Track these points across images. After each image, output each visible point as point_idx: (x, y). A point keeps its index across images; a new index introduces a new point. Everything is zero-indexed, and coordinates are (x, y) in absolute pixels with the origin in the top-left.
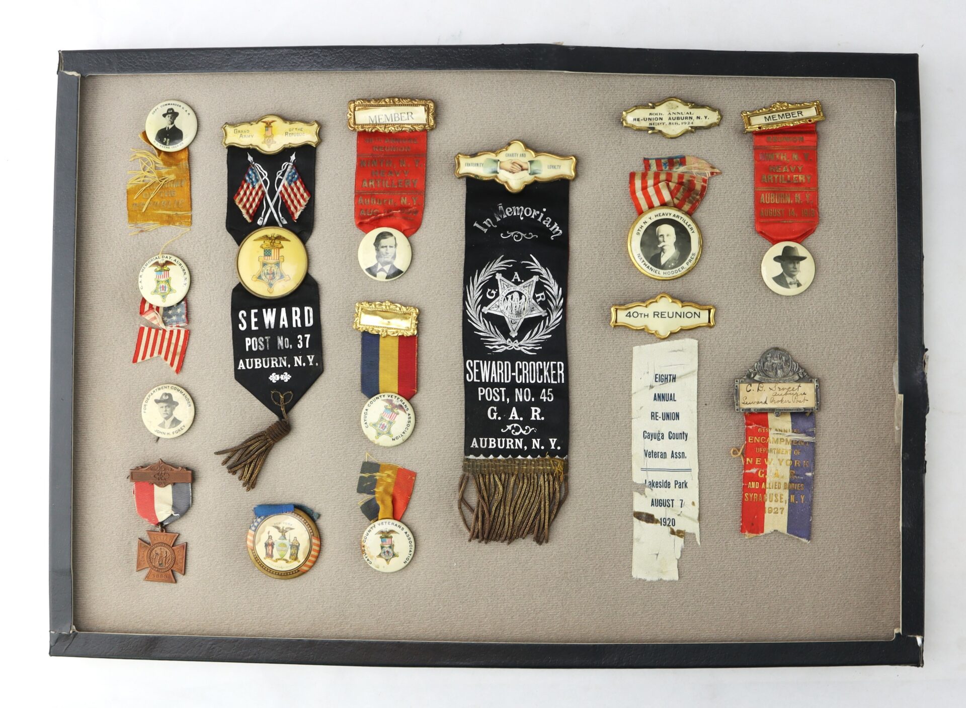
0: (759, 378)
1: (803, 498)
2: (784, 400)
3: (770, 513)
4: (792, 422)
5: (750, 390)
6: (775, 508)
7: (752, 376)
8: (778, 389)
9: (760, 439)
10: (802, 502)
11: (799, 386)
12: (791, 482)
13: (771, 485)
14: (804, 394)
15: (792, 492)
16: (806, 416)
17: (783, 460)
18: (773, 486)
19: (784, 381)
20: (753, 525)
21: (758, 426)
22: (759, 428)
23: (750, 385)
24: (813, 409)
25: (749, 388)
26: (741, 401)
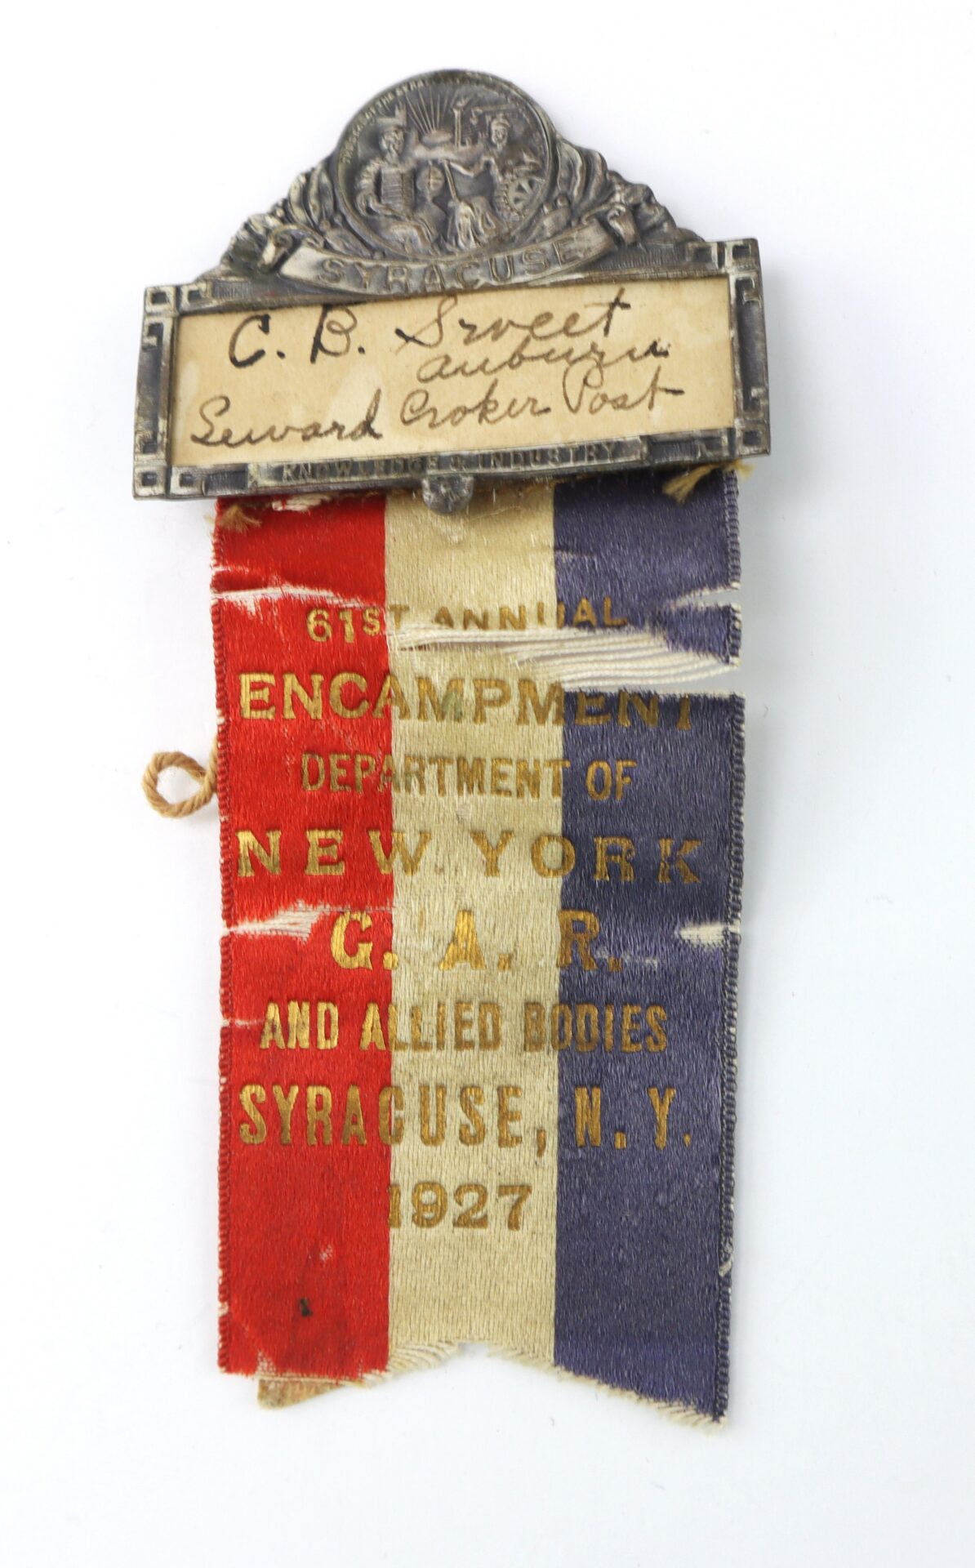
0: (321, 265)
1: (662, 1112)
2: (502, 396)
3: (430, 1223)
4: (557, 548)
5: (260, 354)
6: (459, 1192)
7: (269, 254)
8: (454, 335)
9: (326, 687)
10: (662, 1140)
11: (616, 303)
12: (572, 993)
13: (429, 1019)
14: (653, 350)
15: (581, 1068)
16: (671, 500)
17: (507, 834)
18: (440, 1031)
19: (503, 278)
20: (307, 1313)
21: (301, 592)
22: (310, 606)
23: (255, 325)
24: (710, 439)
25: (251, 338)
26: (188, 423)
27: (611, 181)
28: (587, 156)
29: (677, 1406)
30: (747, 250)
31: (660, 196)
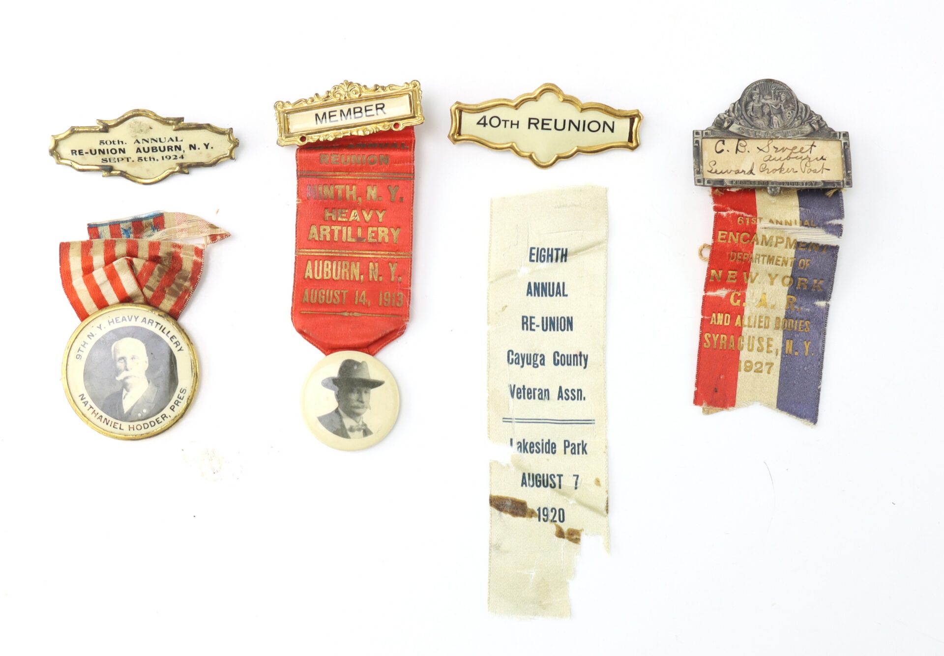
0: (739, 129)
1: (807, 347)
2: (785, 167)
3: (748, 371)
4: (800, 206)
5: (722, 150)
6: (756, 363)
7: (726, 125)
8: (772, 150)
9: (740, 236)
10: (806, 354)
11: (812, 145)
12: (788, 317)
13: (752, 320)
14: (822, 158)
15: (789, 335)
16: (828, 197)
17: (777, 275)
18: (755, 323)
19: (785, 136)
20: (716, 391)
21: (737, 213)
22: (739, 216)
23: (721, 142)
24: (838, 183)
25: (720, 146)
26: (706, 167)
27: (812, 114)
28: (806, 106)
29: (805, 420)
30: (846, 135)
31: (824, 119)
